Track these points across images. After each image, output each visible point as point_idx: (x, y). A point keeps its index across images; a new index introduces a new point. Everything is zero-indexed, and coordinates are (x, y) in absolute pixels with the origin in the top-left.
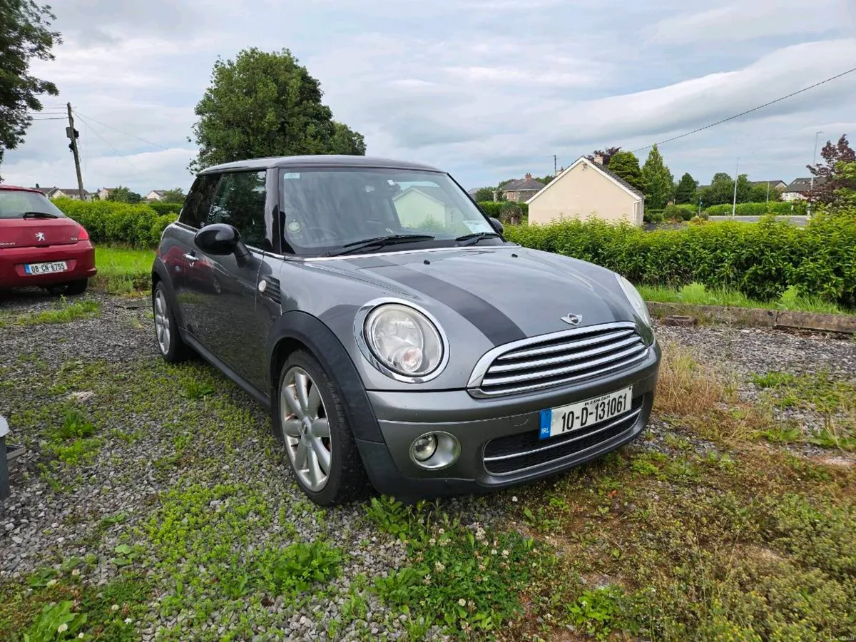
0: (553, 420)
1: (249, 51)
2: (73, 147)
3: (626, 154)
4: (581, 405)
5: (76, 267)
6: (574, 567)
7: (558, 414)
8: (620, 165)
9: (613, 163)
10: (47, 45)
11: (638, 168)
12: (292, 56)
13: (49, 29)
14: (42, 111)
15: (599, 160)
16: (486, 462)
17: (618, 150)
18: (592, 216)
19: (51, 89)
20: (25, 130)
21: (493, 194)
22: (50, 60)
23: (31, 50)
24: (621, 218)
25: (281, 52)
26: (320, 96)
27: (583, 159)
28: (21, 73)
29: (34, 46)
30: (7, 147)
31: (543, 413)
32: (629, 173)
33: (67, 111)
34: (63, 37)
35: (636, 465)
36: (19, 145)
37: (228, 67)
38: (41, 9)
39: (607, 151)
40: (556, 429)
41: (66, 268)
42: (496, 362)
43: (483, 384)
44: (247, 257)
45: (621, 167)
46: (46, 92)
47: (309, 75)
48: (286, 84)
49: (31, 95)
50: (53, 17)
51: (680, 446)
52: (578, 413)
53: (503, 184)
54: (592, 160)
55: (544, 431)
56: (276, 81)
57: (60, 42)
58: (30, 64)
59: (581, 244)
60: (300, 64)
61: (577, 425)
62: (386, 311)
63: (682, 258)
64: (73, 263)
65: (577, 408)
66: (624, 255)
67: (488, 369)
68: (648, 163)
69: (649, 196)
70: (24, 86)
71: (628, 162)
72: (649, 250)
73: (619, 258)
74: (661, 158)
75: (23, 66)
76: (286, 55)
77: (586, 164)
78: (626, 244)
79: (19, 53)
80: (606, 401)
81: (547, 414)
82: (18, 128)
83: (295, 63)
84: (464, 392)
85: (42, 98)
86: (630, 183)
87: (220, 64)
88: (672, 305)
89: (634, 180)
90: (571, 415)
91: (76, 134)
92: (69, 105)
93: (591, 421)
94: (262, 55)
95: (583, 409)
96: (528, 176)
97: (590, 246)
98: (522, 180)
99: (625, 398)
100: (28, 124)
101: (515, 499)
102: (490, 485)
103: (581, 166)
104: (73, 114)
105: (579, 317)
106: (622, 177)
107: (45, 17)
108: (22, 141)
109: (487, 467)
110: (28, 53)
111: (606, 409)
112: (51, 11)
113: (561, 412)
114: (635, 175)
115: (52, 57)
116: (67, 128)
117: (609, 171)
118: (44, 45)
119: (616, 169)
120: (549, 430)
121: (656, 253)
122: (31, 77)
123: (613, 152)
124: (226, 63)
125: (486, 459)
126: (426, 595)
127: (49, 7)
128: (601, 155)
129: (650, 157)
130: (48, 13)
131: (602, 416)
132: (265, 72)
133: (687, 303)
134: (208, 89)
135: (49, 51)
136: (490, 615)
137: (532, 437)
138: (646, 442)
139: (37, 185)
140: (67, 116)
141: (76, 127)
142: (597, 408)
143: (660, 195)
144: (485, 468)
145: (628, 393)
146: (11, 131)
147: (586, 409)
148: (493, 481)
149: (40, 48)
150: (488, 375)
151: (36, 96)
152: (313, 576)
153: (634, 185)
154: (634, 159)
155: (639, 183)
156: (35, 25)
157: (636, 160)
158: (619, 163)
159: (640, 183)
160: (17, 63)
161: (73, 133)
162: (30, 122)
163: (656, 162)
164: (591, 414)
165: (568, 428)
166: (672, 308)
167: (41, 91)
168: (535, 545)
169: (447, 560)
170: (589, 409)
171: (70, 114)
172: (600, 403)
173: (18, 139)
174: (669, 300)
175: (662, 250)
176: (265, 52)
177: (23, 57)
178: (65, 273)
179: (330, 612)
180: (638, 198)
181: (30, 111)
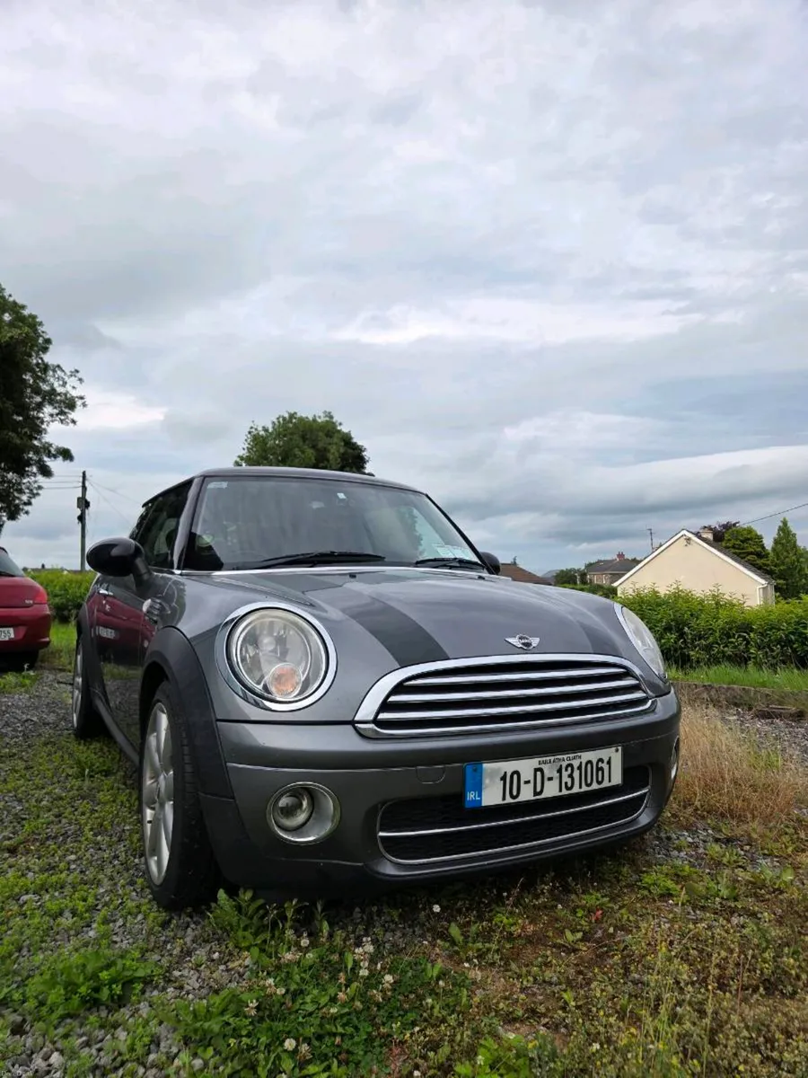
0: (486, 781)
1: (287, 415)
2: (81, 518)
3: (745, 529)
4: (534, 763)
5: (25, 636)
6: (496, 1011)
7: (495, 771)
8: (738, 542)
9: (729, 540)
10: (70, 409)
11: (763, 547)
12: (334, 420)
13: (74, 393)
14: (52, 479)
15: (710, 536)
16: (382, 837)
17: (734, 525)
18: (675, 586)
19: (66, 454)
20: (33, 501)
21: (576, 577)
22: (71, 425)
23: (52, 415)
24: (712, 588)
25: (322, 415)
26: (365, 462)
27: (684, 532)
28: (36, 438)
29: (56, 411)
30: (8, 519)
31: (469, 769)
32: (752, 553)
33: (81, 479)
34: (87, 401)
35: (646, 880)
36: (22, 517)
37: (262, 433)
38: (69, 374)
39: (720, 526)
40: (492, 795)
41: (12, 636)
42: (400, 688)
43: (379, 717)
44: (146, 577)
45: (740, 545)
46: (61, 458)
47: (354, 440)
48: (326, 450)
49: (44, 461)
50: (80, 380)
51: (725, 860)
52: (527, 774)
53: (589, 566)
54: (698, 535)
55: (471, 796)
56: (314, 447)
57: (84, 405)
58: (49, 429)
59: (660, 621)
60: (344, 429)
61: (526, 794)
62: (263, 617)
63: (796, 640)
64: (22, 630)
65: (526, 767)
66: (717, 634)
67: (388, 696)
68: (776, 542)
69: (781, 581)
70: (37, 451)
71: (749, 539)
72: (752, 630)
73: (711, 639)
74: (794, 535)
75: (40, 431)
76: (328, 419)
77: (689, 540)
78: (719, 621)
79: (38, 418)
80: (576, 763)
81: (475, 770)
82: (25, 498)
83: (339, 428)
84: (349, 727)
85: (55, 464)
86: (754, 565)
87: (253, 430)
88: (767, 691)
89: (760, 562)
90: (515, 776)
91: (87, 504)
92: (84, 473)
93: (551, 790)
94: (301, 419)
95: (536, 770)
96: (621, 555)
97: (673, 623)
98: (613, 560)
99: (609, 763)
100: (38, 494)
101: (437, 908)
102: (384, 875)
103: (683, 541)
104: (87, 484)
105: (535, 641)
106: (742, 558)
107: (72, 381)
108: (27, 513)
109: (385, 848)
110: (47, 418)
111: (576, 774)
112: (79, 375)
113: (499, 769)
114: (759, 555)
115: (74, 422)
116: (79, 499)
117: (725, 550)
118: (67, 410)
119: (734, 547)
120: (480, 795)
121: (762, 634)
122: (46, 443)
123: (727, 527)
124: (260, 429)
125: (381, 834)
126: (244, 1033)
127: (77, 371)
128: (710, 528)
129: (779, 534)
130: (75, 376)
131: (569, 785)
132: (304, 438)
133: (788, 689)
134: (239, 457)
135: (72, 415)
136: (328, 1068)
137: (452, 805)
138: (675, 853)
139: (43, 566)
140: (81, 484)
141: (88, 498)
142: (560, 771)
143: (797, 582)
144: (382, 849)
145: (614, 756)
146: (17, 502)
147: (541, 770)
148: (389, 870)
149: (62, 413)
150: (386, 706)
151: (49, 462)
152: (96, 996)
153: (760, 568)
154: (756, 535)
155: (765, 565)
156: (59, 390)
157: (760, 538)
158: (737, 540)
159: (768, 565)
160: (36, 428)
161: (84, 503)
162: (40, 492)
163: (789, 542)
164: (550, 779)
165: (512, 797)
166: (767, 695)
167: (55, 457)
168: (443, 975)
169: (298, 984)
170: (546, 771)
171: (84, 483)
172: (564, 764)
173: (23, 509)
174: (764, 685)
175: (771, 630)
176: (304, 416)
177: (42, 422)
178: (11, 642)
179: (99, 1050)
180: (763, 582)
181: (40, 478)
